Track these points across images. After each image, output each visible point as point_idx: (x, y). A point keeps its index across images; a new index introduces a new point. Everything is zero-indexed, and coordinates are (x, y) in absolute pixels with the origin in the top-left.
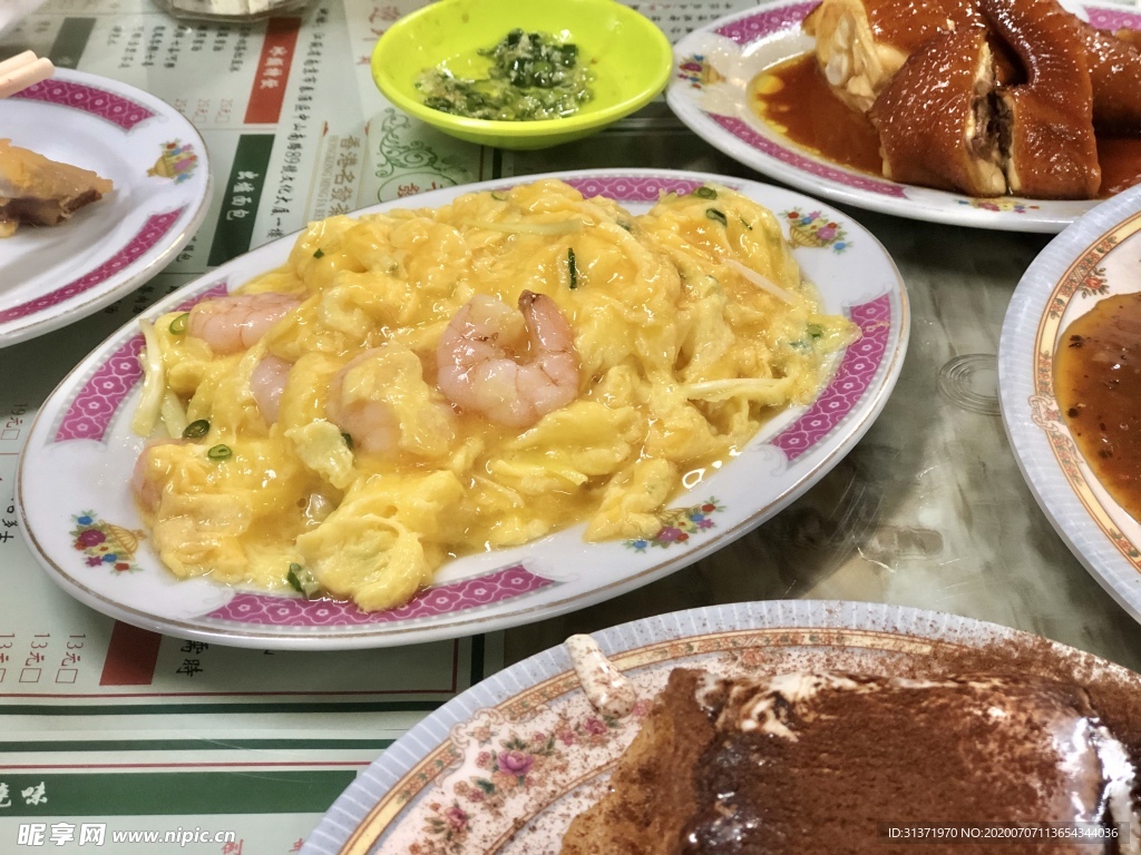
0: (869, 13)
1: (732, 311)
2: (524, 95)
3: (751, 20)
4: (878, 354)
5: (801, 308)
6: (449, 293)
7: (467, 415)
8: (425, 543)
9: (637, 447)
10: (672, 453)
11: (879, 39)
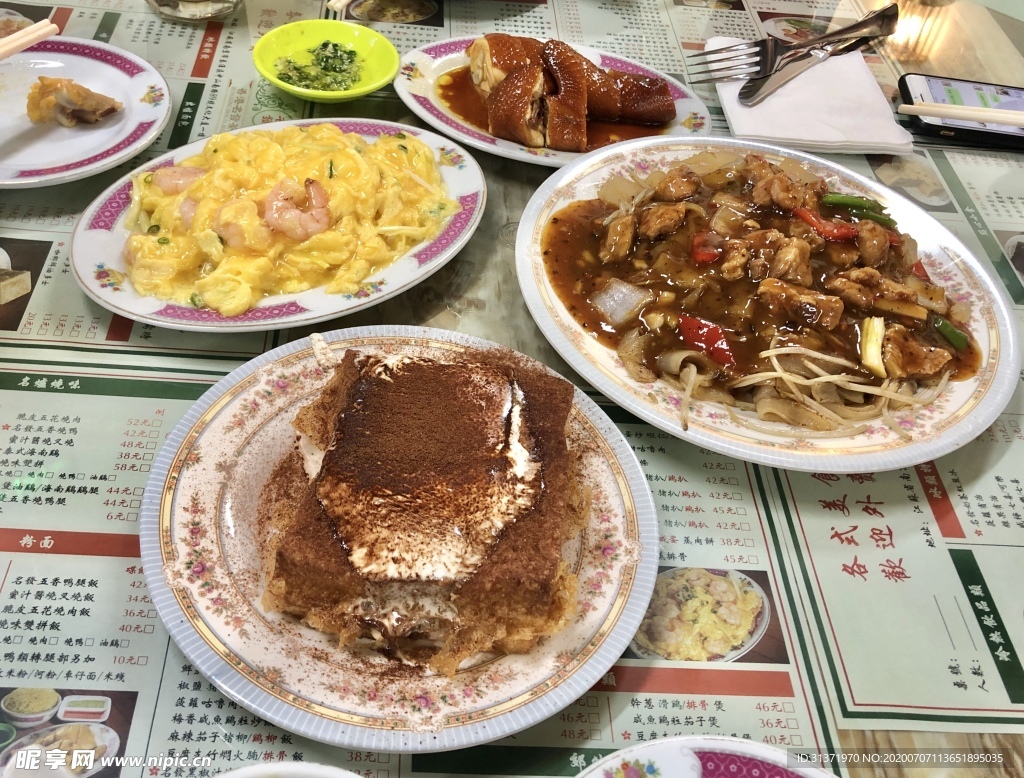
0: (491, 51)
1: (403, 195)
2: (327, 75)
3: (442, 46)
4: (467, 220)
5: (438, 194)
6: (273, 176)
7: (277, 233)
8: (253, 289)
9: (352, 253)
10: (369, 257)
11: (494, 65)
